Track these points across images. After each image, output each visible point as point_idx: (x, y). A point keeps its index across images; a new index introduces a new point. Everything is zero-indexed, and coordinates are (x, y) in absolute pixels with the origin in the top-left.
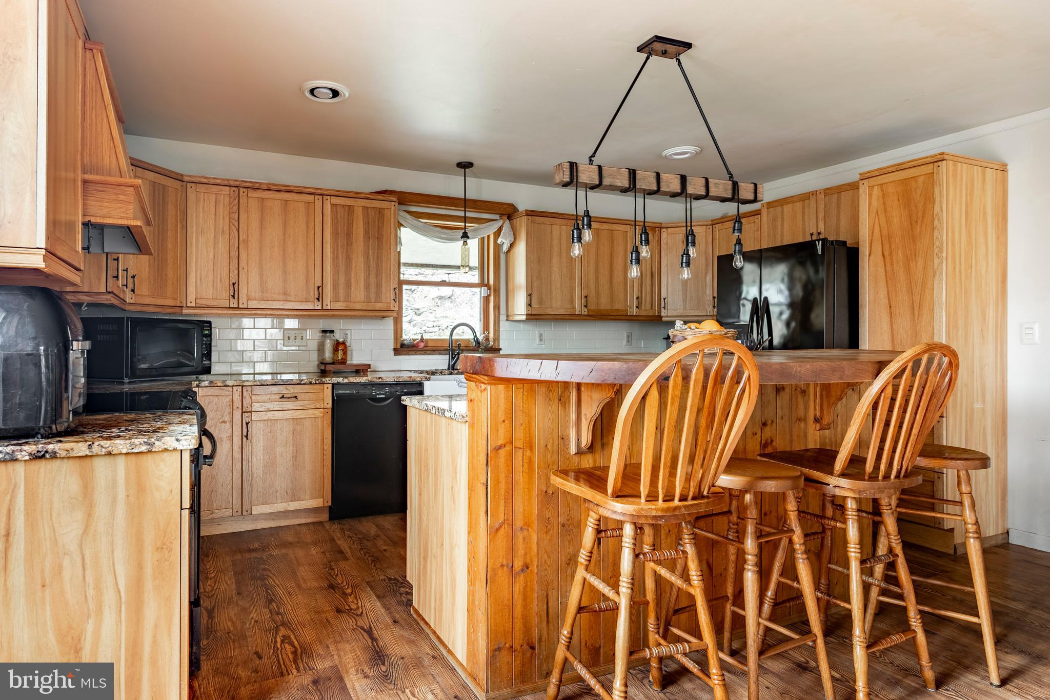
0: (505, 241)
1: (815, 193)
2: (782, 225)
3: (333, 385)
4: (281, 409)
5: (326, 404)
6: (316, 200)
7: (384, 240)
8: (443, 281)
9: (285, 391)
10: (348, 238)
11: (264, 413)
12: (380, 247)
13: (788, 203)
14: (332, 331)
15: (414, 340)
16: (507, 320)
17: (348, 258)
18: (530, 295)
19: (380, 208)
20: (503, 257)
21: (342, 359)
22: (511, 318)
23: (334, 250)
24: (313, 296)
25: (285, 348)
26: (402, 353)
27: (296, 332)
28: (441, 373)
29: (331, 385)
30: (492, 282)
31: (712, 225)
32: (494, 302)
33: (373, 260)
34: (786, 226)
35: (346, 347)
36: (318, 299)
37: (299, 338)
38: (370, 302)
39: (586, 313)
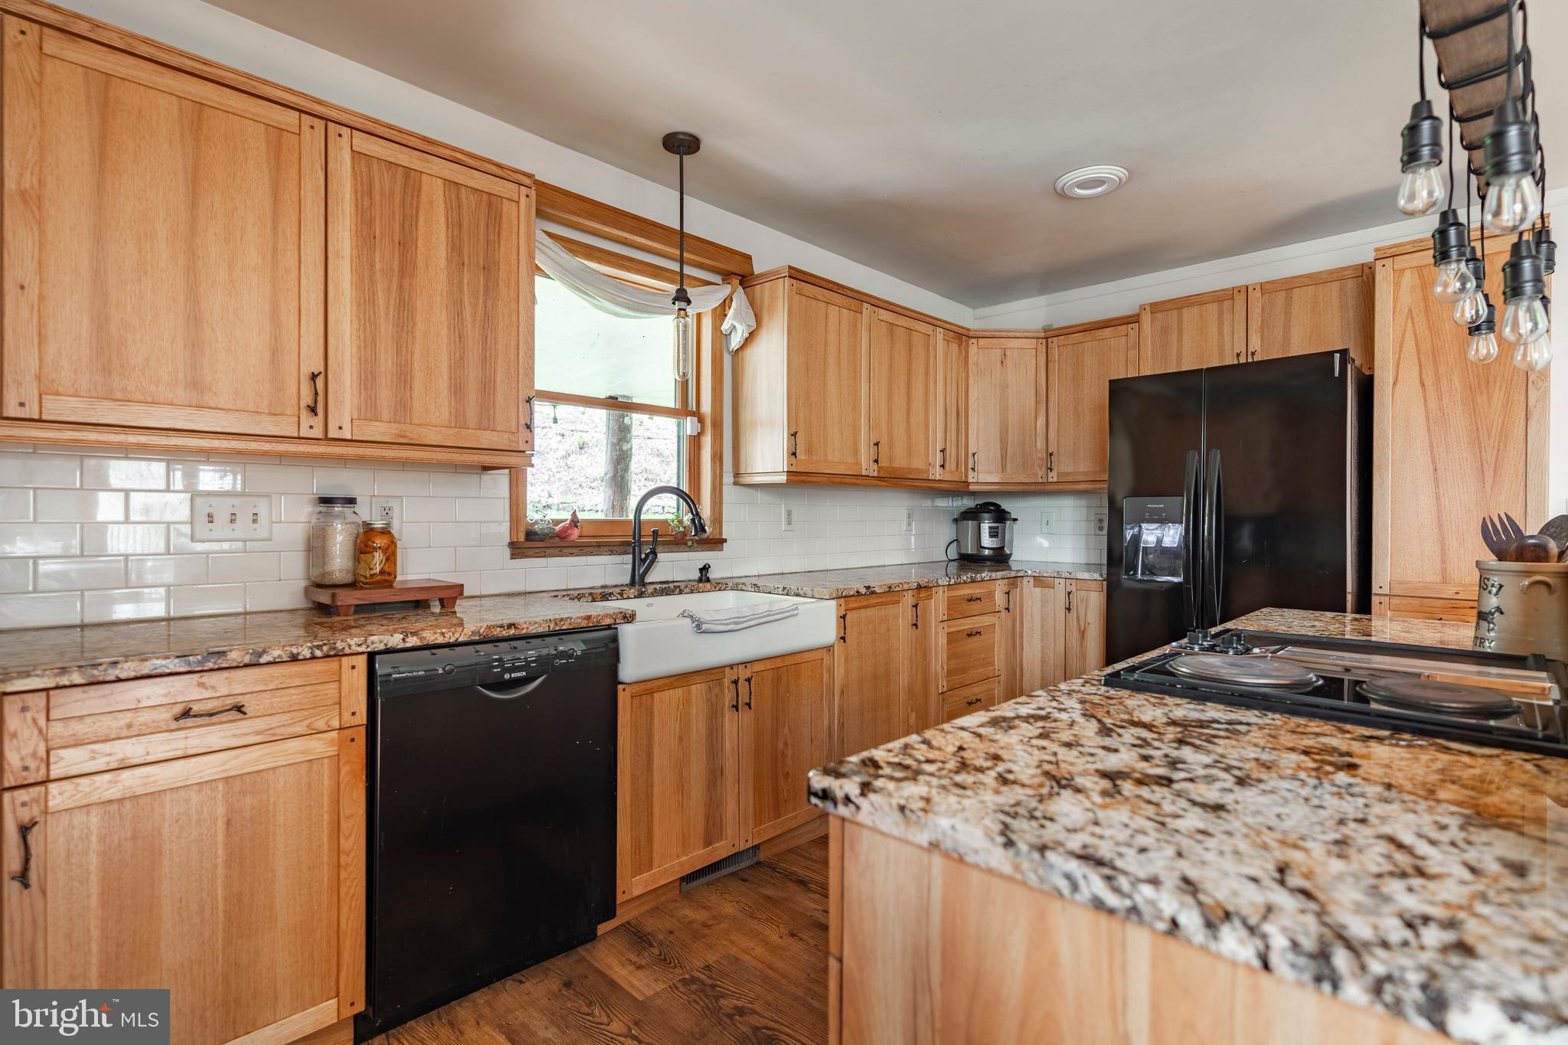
0: (737, 326)
1: (1244, 289)
2: (1180, 341)
3: (371, 656)
4: (180, 753)
5: (346, 715)
6: (305, 128)
7: (502, 275)
8: (611, 398)
9: (195, 694)
10: (403, 255)
11: (107, 777)
12: (490, 289)
13: (1191, 305)
14: (351, 501)
15: (557, 522)
16: (736, 483)
17: (405, 307)
18: (794, 435)
19: (490, 194)
20: (727, 360)
21: (382, 572)
22: (747, 480)
23: (361, 279)
24: (294, 401)
25: (200, 547)
26: (531, 552)
27: (236, 501)
28: (621, 594)
29: (365, 657)
30: (706, 407)
31: (1047, 338)
32: (713, 447)
33: (474, 326)
34: (1187, 341)
35: (393, 543)
36: (313, 410)
37: (244, 519)
38: (464, 426)
39: (876, 474)
